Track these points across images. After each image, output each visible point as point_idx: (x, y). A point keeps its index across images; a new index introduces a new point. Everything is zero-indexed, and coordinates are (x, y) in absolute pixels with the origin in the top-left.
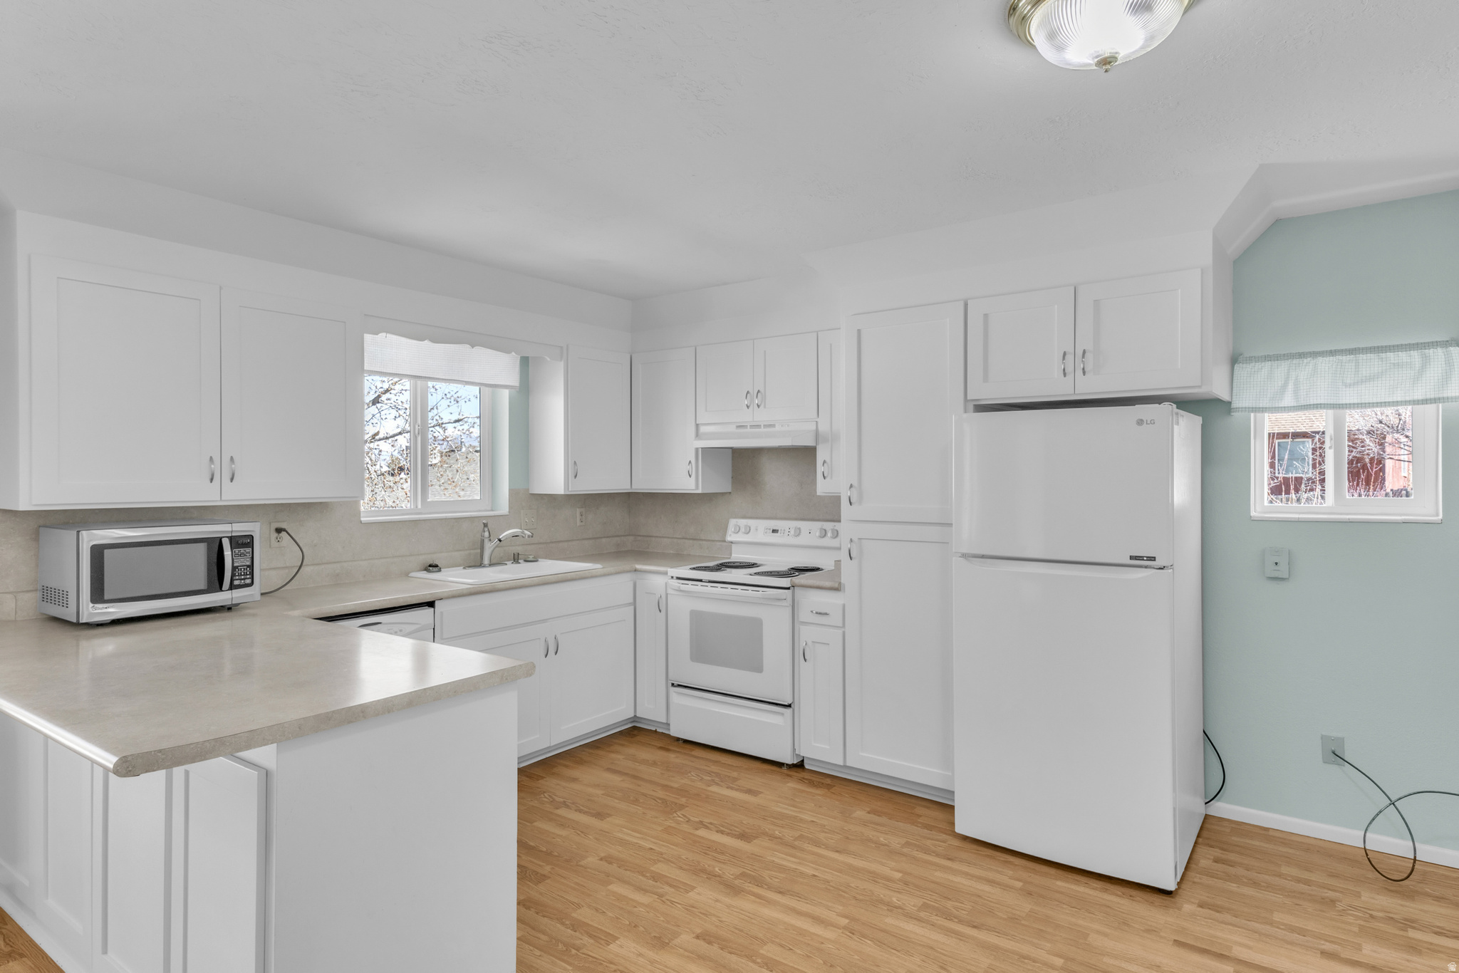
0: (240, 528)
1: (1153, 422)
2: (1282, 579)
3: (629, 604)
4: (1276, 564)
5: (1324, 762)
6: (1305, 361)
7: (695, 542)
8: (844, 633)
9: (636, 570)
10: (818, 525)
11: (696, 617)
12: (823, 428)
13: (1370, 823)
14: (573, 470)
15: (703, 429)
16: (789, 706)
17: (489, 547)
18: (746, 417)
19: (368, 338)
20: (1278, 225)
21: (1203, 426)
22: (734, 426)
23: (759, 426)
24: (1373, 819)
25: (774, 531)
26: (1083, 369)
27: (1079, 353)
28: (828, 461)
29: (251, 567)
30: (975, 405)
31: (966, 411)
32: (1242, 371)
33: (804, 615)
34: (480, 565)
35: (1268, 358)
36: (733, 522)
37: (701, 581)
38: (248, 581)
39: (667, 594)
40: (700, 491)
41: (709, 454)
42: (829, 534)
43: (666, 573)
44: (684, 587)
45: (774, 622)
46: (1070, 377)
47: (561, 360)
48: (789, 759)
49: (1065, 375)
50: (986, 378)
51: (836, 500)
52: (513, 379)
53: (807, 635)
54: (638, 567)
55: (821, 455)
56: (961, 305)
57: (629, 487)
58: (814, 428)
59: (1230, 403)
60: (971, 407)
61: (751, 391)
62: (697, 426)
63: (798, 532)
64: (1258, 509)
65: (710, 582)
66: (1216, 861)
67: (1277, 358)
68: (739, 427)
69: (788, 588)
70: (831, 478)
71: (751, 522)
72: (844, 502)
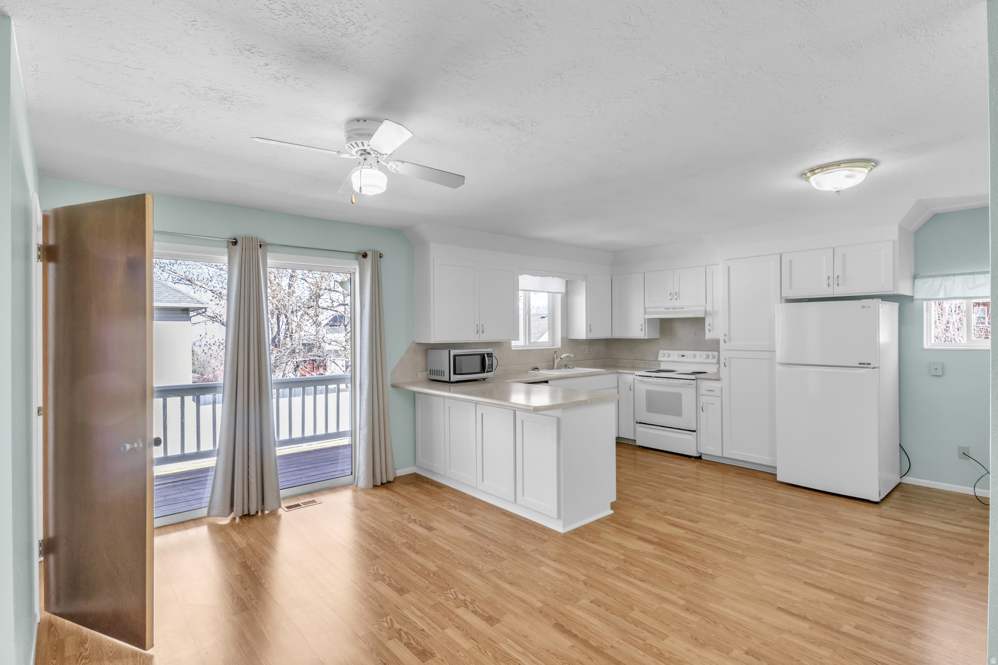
0: (489, 350)
1: (869, 307)
2: (939, 376)
3: (616, 387)
4: (936, 369)
5: (960, 458)
6: (949, 278)
7: (641, 361)
8: (722, 399)
9: (619, 373)
10: (705, 353)
11: (649, 393)
12: (709, 308)
13: (978, 481)
14: (589, 329)
15: (648, 310)
16: (695, 431)
17: (556, 361)
18: (670, 304)
19: (520, 276)
20: (936, 217)
21: (899, 307)
22: (664, 308)
23: (676, 308)
24: (979, 480)
25: (682, 356)
26: (838, 283)
27: (836, 276)
28: (711, 323)
29: (492, 364)
30: (786, 299)
31: (781, 302)
32: (919, 282)
33: (702, 391)
34: (553, 368)
35: (931, 276)
36: (661, 352)
37: (651, 377)
38: (491, 370)
39: (634, 383)
40: (646, 338)
41: (650, 321)
42: (711, 357)
43: (634, 374)
44: (643, 379)
45: (687, 394)
46: (831, 287)
47: (584, 280)
48: (695, 454)
49: (829, 286)
50: (791, 287)
51: (717, 342)
52: (562, 289)
53: (703, 400)
54: (620, 371)
55: (707, 322)
56: (779, 255)
57: (611, 336)
58: (704, 309)
59: (913, 296)
60: (783, 300)
61: (672, 293)
62: (645, 308)
63: (695, 356)
64: (929, 345)
65: (656, 377)
66: (902, 496)
67: (936, 276)
68: (666, 309)
69: (694, 380)
70: (713, 331)
71: (671, 352)
72: (722, 342)
